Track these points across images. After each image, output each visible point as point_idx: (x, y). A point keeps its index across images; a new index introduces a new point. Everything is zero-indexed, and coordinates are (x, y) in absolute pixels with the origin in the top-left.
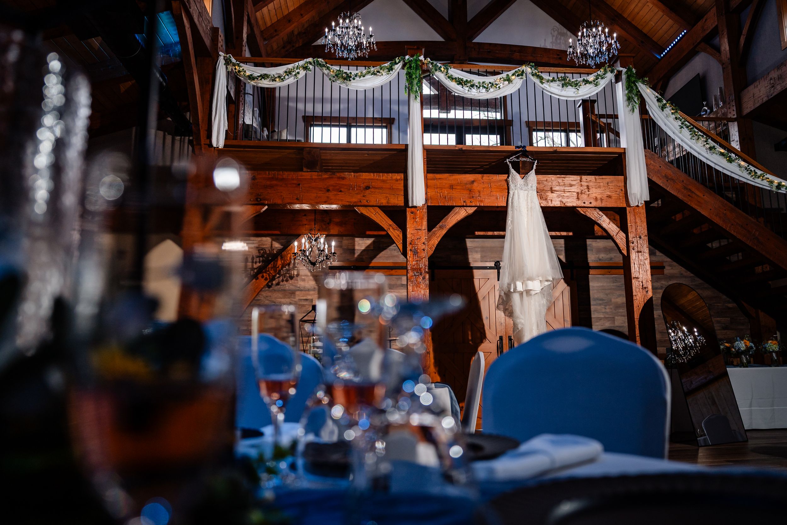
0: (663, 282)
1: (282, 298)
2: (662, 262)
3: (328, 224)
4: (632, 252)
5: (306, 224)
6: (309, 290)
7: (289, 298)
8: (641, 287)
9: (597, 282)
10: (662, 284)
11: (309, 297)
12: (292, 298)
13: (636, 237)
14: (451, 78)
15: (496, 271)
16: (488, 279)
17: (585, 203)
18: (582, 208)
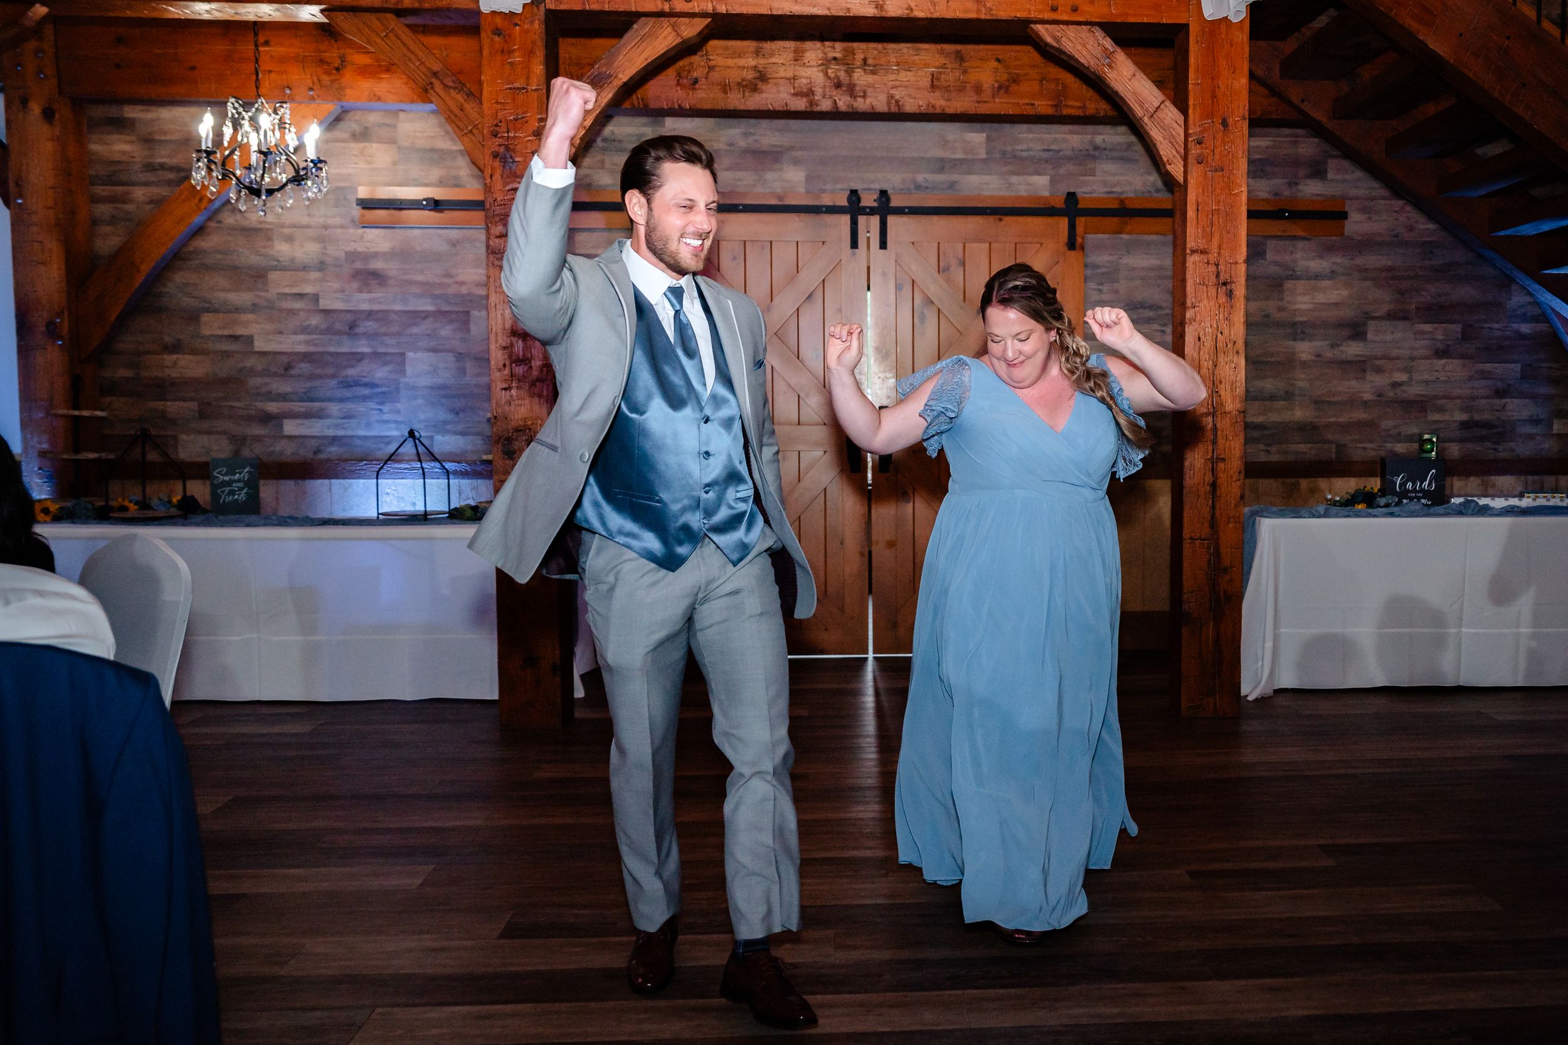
0: (1339, 260)
1: (229, 291)
2: (1344, 199)
3: (338, 69)
4: (1195, 170)
5: (270, 72)
6: (305, 268)
7: (250, 290)
8: (1212, 281)
9: (1145, 256)
10: (1335, 263)
11: (309, 289)
12: (258, 290)
13: (1213, 122)
15: (846, 219)
16: (823, 243)
17: (1054, 9)
18: (1048, 26)
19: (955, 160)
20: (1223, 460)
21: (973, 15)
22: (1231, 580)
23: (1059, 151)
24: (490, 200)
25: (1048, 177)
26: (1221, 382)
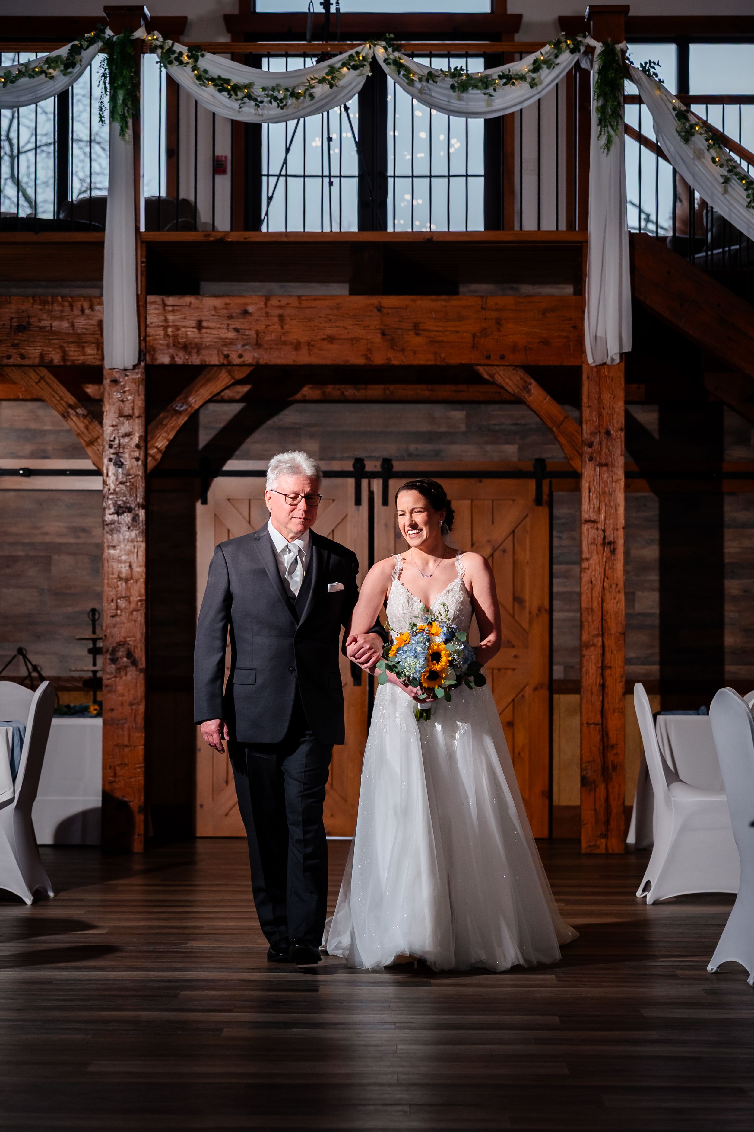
4: (587, 467)
8: (600, 540)
13: (599, 432)
14: (202, 78)
15: (351, 482)
16: (333, 500)
17: (488, 357)
18: (486, 367)
19: (441, 433)
20: (610, 667)
21: (432, 363)
22: (616, 754)
23: (525, 425)
24: (106, 489)
25: (517, 446)
26: (607, 612)
